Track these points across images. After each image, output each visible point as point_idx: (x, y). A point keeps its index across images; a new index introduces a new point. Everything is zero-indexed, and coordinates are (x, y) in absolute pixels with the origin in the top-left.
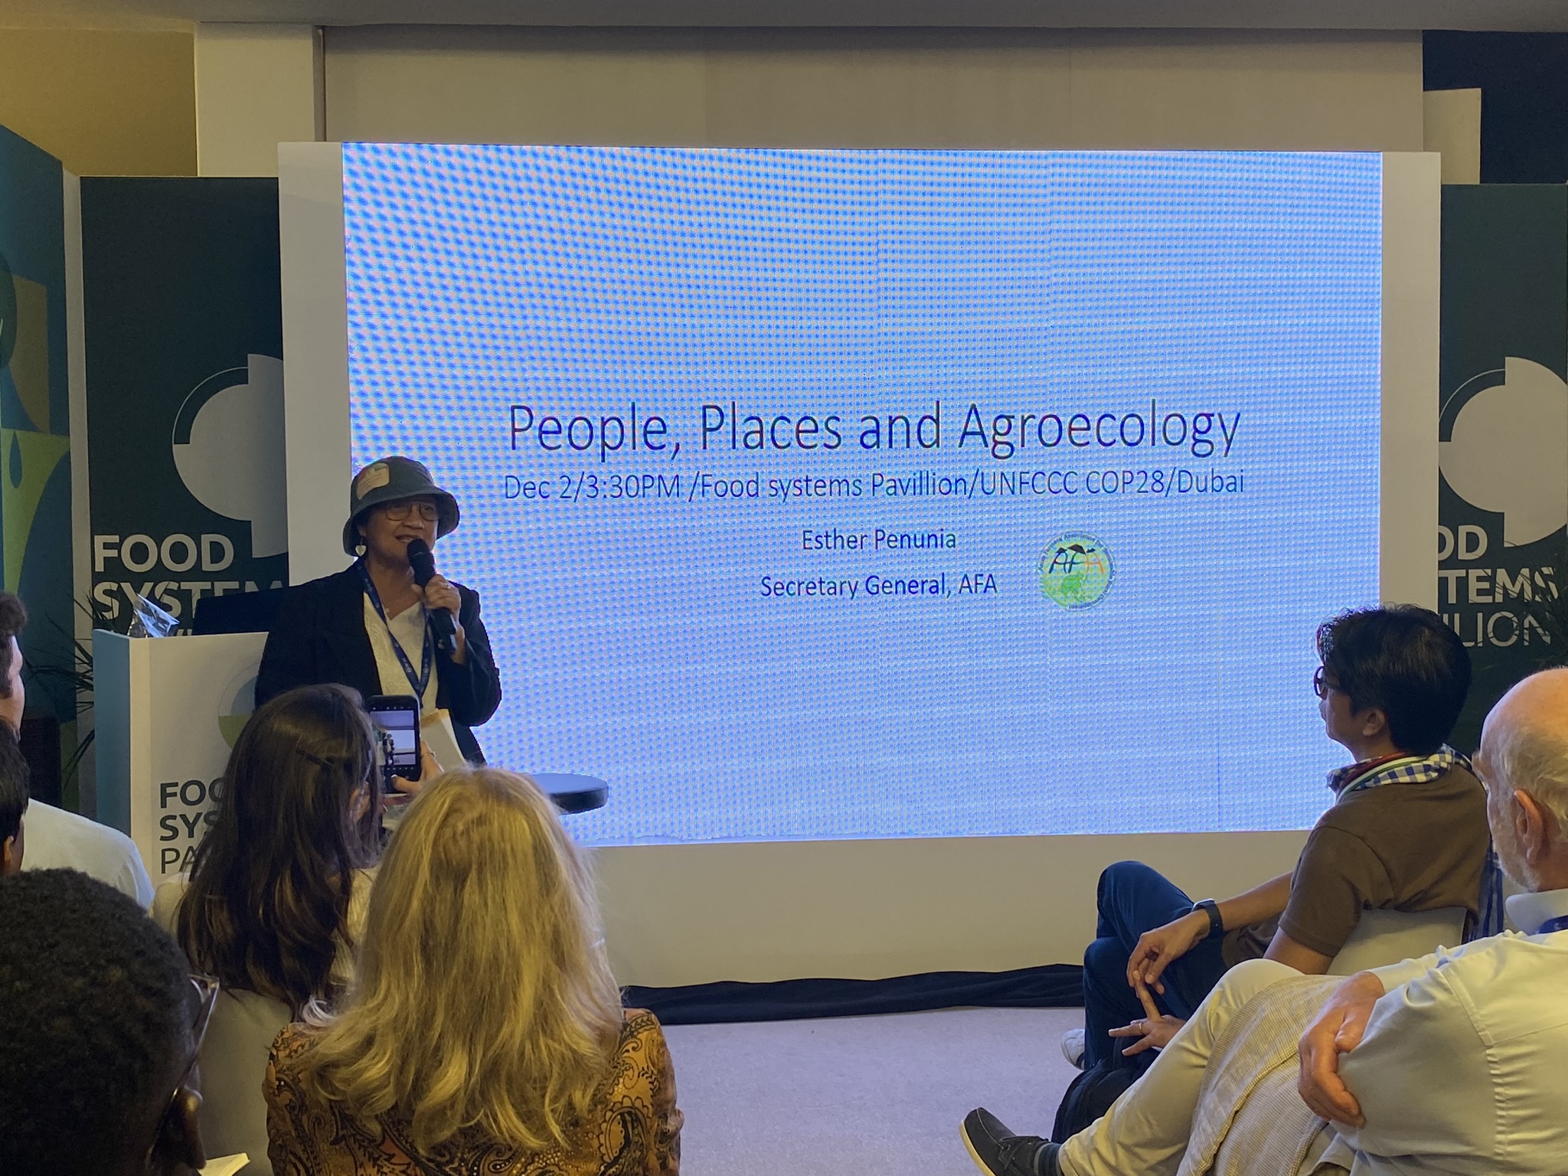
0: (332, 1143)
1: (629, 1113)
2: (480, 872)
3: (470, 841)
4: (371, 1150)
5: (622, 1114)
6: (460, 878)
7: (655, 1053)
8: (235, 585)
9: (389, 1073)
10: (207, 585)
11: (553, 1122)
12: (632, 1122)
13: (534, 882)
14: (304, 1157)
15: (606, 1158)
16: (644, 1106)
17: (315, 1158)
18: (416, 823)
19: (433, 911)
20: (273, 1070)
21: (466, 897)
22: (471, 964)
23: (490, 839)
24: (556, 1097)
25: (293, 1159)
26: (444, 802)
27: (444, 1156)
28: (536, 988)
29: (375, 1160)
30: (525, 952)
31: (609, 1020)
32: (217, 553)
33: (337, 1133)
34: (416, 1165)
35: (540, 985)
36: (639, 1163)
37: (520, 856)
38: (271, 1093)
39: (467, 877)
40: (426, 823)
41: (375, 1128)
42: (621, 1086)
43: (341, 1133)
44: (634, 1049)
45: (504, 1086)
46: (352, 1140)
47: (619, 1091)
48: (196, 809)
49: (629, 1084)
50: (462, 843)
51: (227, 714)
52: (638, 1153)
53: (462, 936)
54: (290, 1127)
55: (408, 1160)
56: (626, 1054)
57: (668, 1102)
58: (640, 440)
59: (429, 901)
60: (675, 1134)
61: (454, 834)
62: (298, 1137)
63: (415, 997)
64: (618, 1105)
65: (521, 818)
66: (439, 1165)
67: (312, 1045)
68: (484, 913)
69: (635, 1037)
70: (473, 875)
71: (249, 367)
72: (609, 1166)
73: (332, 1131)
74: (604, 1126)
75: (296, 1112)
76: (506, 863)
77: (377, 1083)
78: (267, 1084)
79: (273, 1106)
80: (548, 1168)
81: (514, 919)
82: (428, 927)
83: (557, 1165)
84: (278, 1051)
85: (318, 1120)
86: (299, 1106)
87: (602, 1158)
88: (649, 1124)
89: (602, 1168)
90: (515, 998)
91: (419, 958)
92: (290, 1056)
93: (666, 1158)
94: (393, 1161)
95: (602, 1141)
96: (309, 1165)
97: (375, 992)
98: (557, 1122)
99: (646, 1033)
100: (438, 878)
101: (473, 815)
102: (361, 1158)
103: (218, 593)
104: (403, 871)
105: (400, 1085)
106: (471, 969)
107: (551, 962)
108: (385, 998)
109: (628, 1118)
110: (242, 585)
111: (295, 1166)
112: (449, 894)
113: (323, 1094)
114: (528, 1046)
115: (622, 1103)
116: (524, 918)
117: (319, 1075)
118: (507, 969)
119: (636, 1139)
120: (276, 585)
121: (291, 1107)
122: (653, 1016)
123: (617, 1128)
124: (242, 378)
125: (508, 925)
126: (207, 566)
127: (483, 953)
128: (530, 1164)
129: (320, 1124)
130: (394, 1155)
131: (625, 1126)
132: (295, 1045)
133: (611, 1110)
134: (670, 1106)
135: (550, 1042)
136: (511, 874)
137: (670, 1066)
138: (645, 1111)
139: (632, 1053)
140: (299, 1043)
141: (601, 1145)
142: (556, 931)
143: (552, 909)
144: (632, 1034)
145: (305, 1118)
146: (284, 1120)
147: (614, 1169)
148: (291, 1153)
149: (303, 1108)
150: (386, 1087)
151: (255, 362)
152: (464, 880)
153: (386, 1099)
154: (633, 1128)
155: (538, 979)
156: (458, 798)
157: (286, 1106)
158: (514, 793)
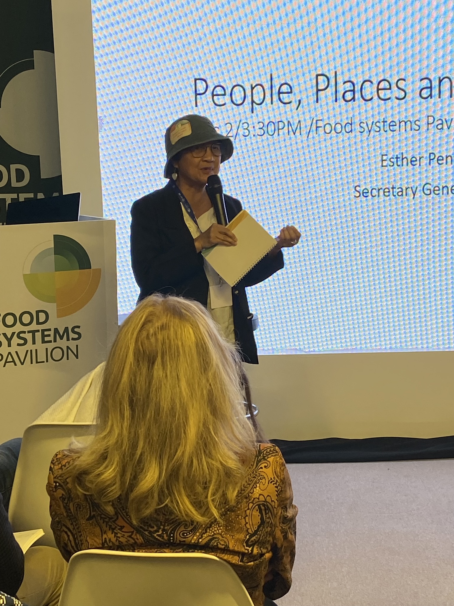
0: (88, 520)
1: (264, 505)
2: (162, 358)
3: (157, 340)
4: (110, 524)
5: (259, 506)
6: (152, 362)
7: (278, 470)
8: (31, 195)
9: (115, 476)
10: (15, 196)
11: (214, 508)
12: (265, 510)
13: (196, 364)
14: (71, 527)
15: (250, 531)
16: (272, 501)
17: (78, 528)
18: (126, 329)
19: (135, 380)
20: (52, 477)
21: (155, 373)
22: (158, 412)
23: (168, 338)
24: (215, 493)
25: (66, 530)
26: (142, 316)
27: (153, 527)
28: (199, 427)
29: (113, 529)
30: (190, 406)
31: (247, 450)
32: (20, 175)
33: (90, 513)
34: (137, 533)
35: (201, 425)
36: (270, 534)
37: (187, 349)
38: (51, 489)
39: (156, 359)
40: (132, 329)
41: (110, 509)
42: (258, 488)
43: (92, 514)
44: (265, 467)
45: (181, 485)
46: (99, 518)
47: (257, 491)
48: (12, 330)
49: (262, 487)
50: (153, 340)
51: (28, 272)
52: (269, 529)
53: (152, 395)
54: (63, 510)
55: (132, 530)
56: (261, 470)
57: (287, 499)
58: (275, 97)
59: (134, 375)
60: (292, 520)
61: (148, 335)
62: (68, 516)
63: (126, 430)
64: (257, 500)
65: (188, 326)
66: (150, 532)
67: (74, 460)
68: (165, 381)
69: (266, 460)
70: (159, 359)
71: (35, 59)
72: (252, 536)
73: (87, 512)
74: (248, 512)
75: (66, 501)
76: (178, 352)
77: (109, 482)
78: (49, 486)
79: (52, 498)
80: (215, 536)
81: (183, 384)
82: (133, 390)
83: (221, 534)
84: (54, 465)
85: (79, 506)
86: (68, 497)
87: (247, 530)
88: (275, 512)
89: (248, 537)
90: (185, 433)
91: (128, 408)
92: (61, 468)
93: (286, 533)
94: (123, 530)
95: (247, 521)
96: (74, 532)
97: (105, 428)
98: (215, 507)
99: (273, 457)
100: (138, 361)
101: (158, 324)
102: (104, 528)
103: (21, 199)
104: (119, 357)
105: (123, 483)
106: (159, 414)
107: (209, 413)
108: (110, 432)
109: (263, 508)
110: (36, 195)
111: (66, 533)
112: (144, 370)
113: (80, 490)
114: (195, 462)
115: (258, 499)
116: (190, 385)
117: (77, 478)
118: (179, 415)
119: (268, 520)
120: (56, 194)
121: (63, 498)
122: (277, 448)
123: (256, 513)
124: (30, 66)
125: (180, 389)
126: (14, 184)
127: (165, 405)
128: (204, 533)
129: (80, 508)
130: (124, 527)
131: (261, 512)
132: (64, 463)
133: (252, 503)
134: (288, 501)
135: (210, 460)
136: (182, 358)
137: (289, 478)
138: (273, 504)
139: (264, 469)
140: (66, 461)
141: (247, 523)
142: (210, 393)
143: (208, 380)
144: (264, 458)
145: (71, 505)
146: (59, 507)
147: (254, 538)
148: (64, 525)
149: (70, 499)
150: (114, 485)
151: (38, 55)
152: (153, 363)
153: (115, 491)
154: (266, 514)
155: (200, 422)
156: (151, 314)
157: (60, 497)
158: (185, 312)
